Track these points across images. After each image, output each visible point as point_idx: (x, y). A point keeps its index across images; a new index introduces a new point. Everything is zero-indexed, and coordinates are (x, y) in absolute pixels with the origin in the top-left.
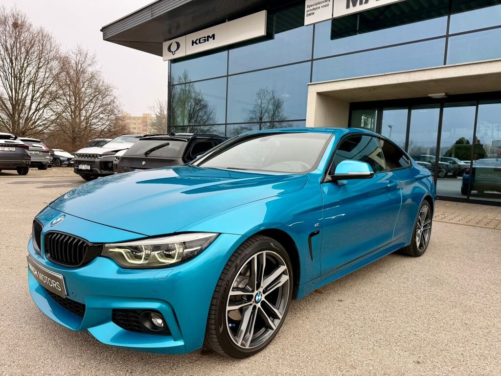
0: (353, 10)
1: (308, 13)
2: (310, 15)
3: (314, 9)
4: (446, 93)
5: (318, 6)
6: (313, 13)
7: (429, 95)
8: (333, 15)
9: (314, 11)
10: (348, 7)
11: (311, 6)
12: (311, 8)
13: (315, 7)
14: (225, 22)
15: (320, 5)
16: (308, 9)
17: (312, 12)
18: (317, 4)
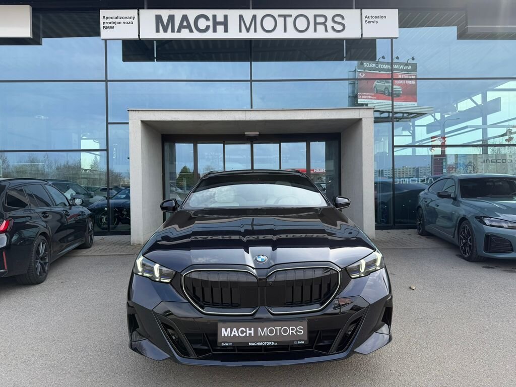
1: (104, 25)
2: (108, 28)
4: (259, 132)
5: (118, 20)
6: (112, 28)
7: (246, 133)
8: (139, 36)
9: (113, 25)
10: (158, 31)
11: (109, 18)
12: (110, 21)
15: (122, 21)
16: (105, 21)
17: (110, 25)
18: (116, 18)
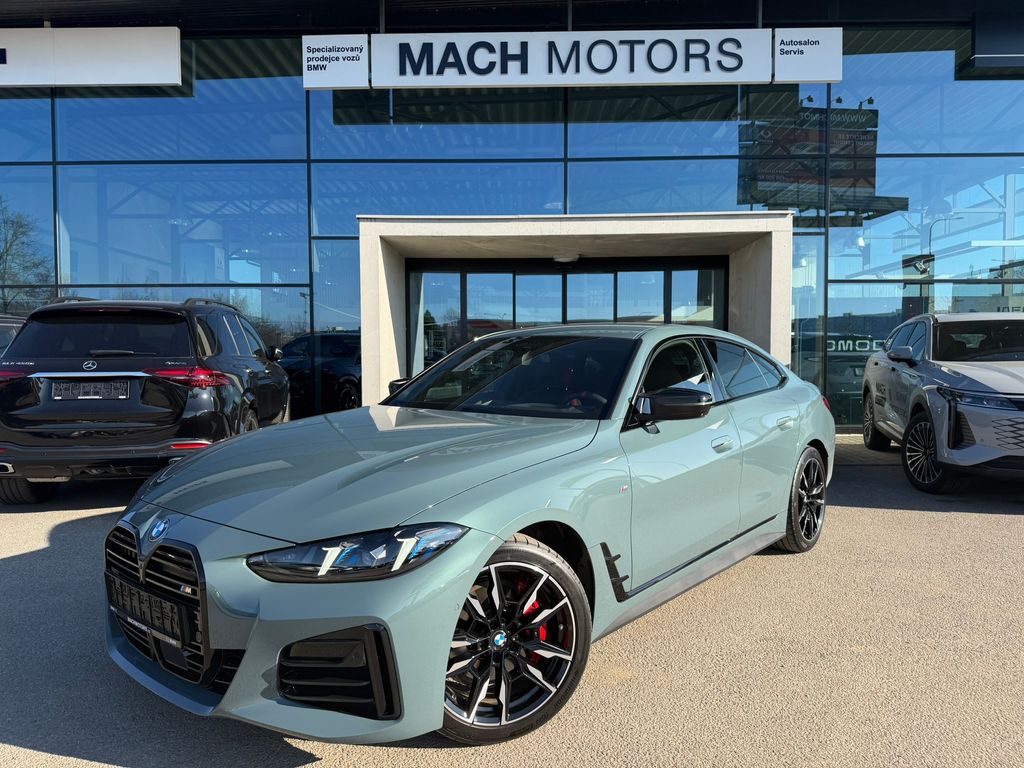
0: (411, 81)
1: (310, 63)
2: (316, 68)
3: (326, 59)
4: (579, 255)
5: (334, 54)
6: (324, 67)
7: (555, 257)
8: (370, 81)
9: (324, 63)
10: (403, 72)
11: (318, 50)
12: (319, 55)
13: (326, 54)
14: (42, 26)
15: (340, 55)
16: (311, 55)
17: (320, 63)
18: (330, 50)
